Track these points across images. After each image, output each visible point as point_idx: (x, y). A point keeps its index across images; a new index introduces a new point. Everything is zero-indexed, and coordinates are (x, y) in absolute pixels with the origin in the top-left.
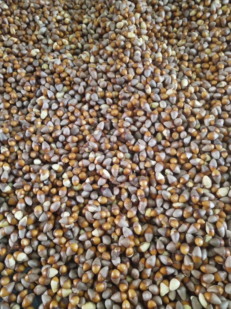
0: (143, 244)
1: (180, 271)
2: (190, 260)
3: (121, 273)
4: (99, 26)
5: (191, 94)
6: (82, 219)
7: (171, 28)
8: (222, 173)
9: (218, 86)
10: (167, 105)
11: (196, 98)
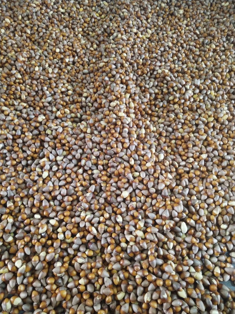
4: (96, 100)
6: (71, 269)
7: (153, 107)
9: (187, 161)
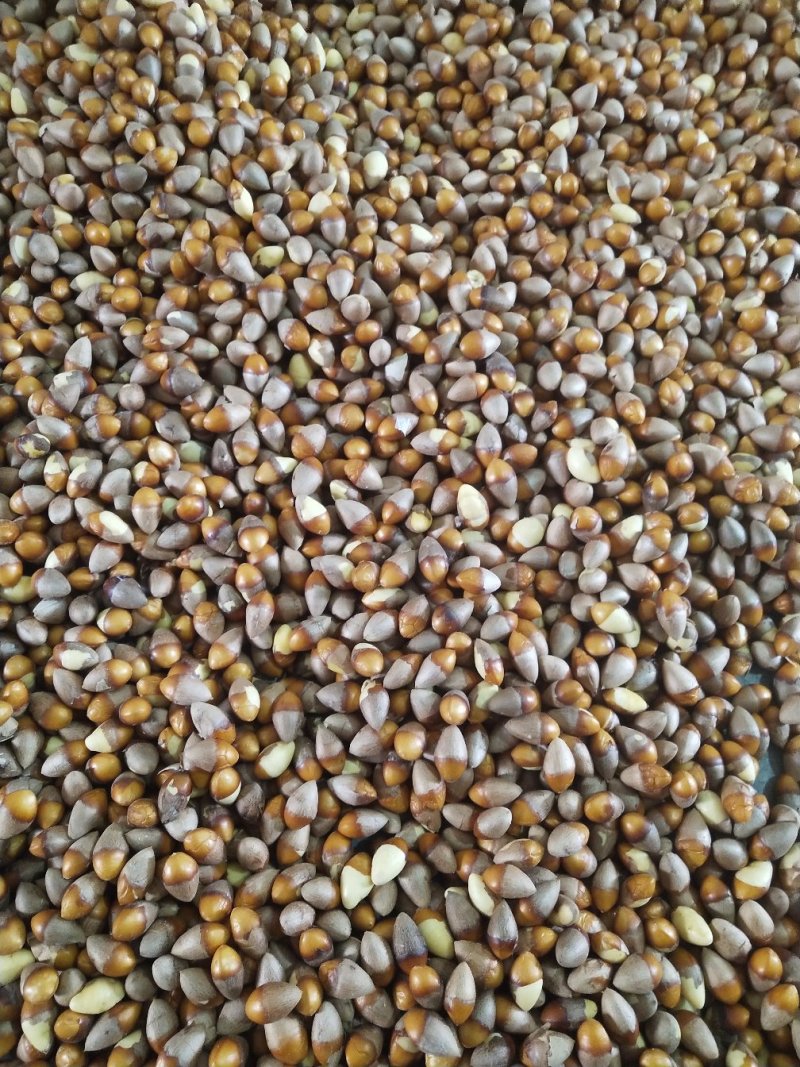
0: (271, 749)
1: (407, 818)
2: (430, 774)
3: (201, 860)
5: (400, 203)
8: (520, 469)
10: (315, 251)
11: (420, 216)
